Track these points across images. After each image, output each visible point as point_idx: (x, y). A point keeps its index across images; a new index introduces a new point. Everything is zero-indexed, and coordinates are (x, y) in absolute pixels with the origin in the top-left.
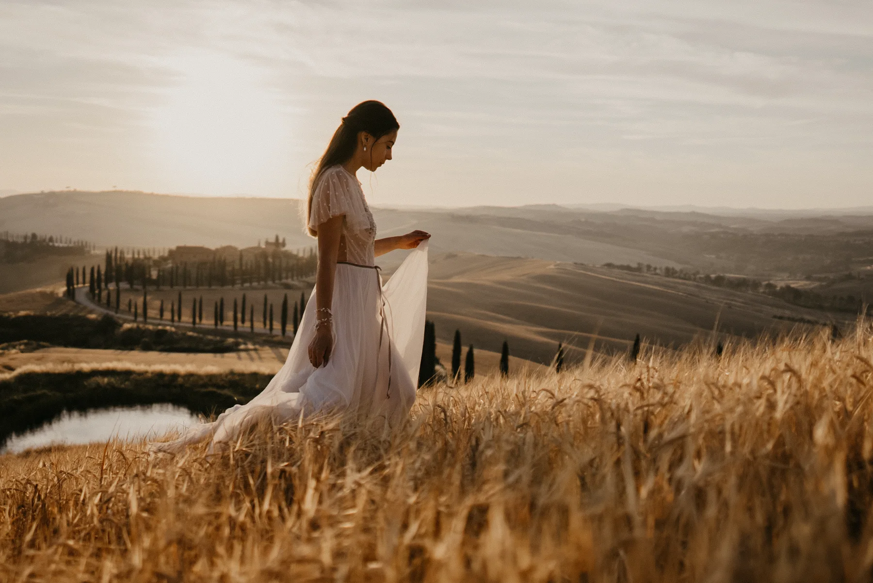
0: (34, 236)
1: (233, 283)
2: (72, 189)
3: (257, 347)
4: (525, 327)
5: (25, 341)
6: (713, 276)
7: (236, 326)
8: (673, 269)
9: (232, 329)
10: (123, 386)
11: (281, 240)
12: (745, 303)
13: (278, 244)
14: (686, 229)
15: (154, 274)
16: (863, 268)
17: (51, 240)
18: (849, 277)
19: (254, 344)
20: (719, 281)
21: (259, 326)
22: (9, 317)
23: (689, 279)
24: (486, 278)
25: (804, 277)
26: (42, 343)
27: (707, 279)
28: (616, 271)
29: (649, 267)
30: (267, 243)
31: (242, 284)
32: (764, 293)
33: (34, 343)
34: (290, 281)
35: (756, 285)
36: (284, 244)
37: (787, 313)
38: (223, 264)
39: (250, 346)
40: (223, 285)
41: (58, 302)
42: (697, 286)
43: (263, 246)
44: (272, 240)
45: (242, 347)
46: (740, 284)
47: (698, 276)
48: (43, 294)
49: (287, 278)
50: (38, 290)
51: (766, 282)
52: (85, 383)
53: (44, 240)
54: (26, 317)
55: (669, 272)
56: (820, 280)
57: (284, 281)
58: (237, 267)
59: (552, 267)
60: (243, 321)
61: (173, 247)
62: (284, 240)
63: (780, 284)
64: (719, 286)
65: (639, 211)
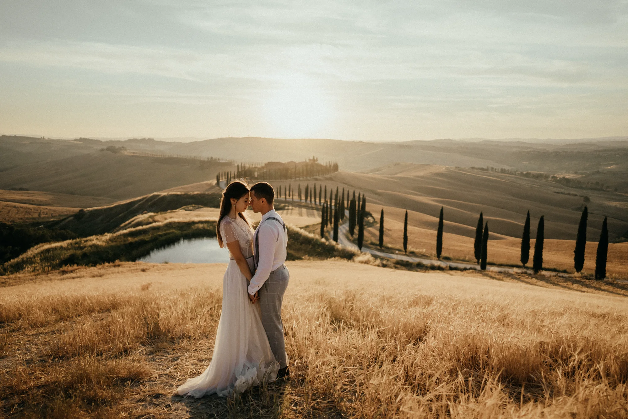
0: (212, 158)
1: (291, 178)
2: (230, 137)
3: (294, 208)
4: (427, 198)
5: (194, 205)
6: (525, 172)
7: (286, 198)
8: (505, 169)
9: (284, 199)
10: (208, 228)
11: (315, 158)
12: (540, 186)
13: (314, 160)
14: (514, 150)
15: (256, 174)
16: (606, 168)
17: (219, 159)
18: (598, 172)
19: (292, 206)
20: (528, 175)
21: (296, 198)
22: (190, 194)
23: (513, 174)
24: (411, 174)
25: (573, 172)
26: (200, 206)
27: (522, 174)
28: (475, 170)
29: (492, 168)
30: (309, 160)
31: (295, 178)
32: (551, 180)
33: (197, 206)
34: (317, 177)
35: (547, 177)
36: (317, 160)
37: (562, 190)
38: (287, 170)
39: (290, 207)
40: (286, 179)
41: (212, 187)
42: (516, 178)
43: (307, 161)
44: (312, 158)
45: (286, 208)
46: (538, 176)
47: (517, 172)
48: (207, 184)
49: (316, 176)
50: (205, 182)
51: (552, 176)
52: (193, 227)
53: (216, 160)
54: (197, 194)
55: (503, 171)
56: (582, 174)
57: (315, 177)
58: (294, 170)
59: (444, 169)
60: (289, 196)
61: (267, 162)
62: (317, 159)
63: (560, 176)
64: (528, 177)
65: (492, 142)
